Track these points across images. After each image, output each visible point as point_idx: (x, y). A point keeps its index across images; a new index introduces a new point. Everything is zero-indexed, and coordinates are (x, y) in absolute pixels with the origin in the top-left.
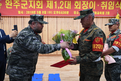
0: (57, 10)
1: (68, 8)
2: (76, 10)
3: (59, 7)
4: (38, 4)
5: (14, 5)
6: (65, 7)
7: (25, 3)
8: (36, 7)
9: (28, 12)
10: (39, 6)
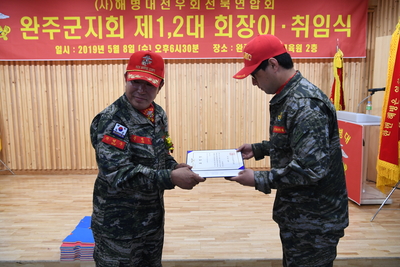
0: (165, 40)
1: (197, 37)
2: (221, 40)
3: (169, 34)
4: (112, 25)
5: (44, 31)
6: (189, 33)
7: (74, 23)
8: (104, 35)
9: (84, 49)
10: (112, 32)
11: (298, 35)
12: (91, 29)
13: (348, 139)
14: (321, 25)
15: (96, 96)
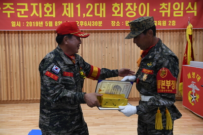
0: (81, 19)
1: (101, 16)
2: (116, 19)
3: (84, 15)
4: (48, 9)
5: (4, 12)
6: (96, 14)
7: (23, 7)
8: (43, 15)
9: (29, 24)
10: (48, 13)
11: (163, 15)
12: (34, 12)
13: (199, 79)
14: (178, 8)
15: (37, 53)
